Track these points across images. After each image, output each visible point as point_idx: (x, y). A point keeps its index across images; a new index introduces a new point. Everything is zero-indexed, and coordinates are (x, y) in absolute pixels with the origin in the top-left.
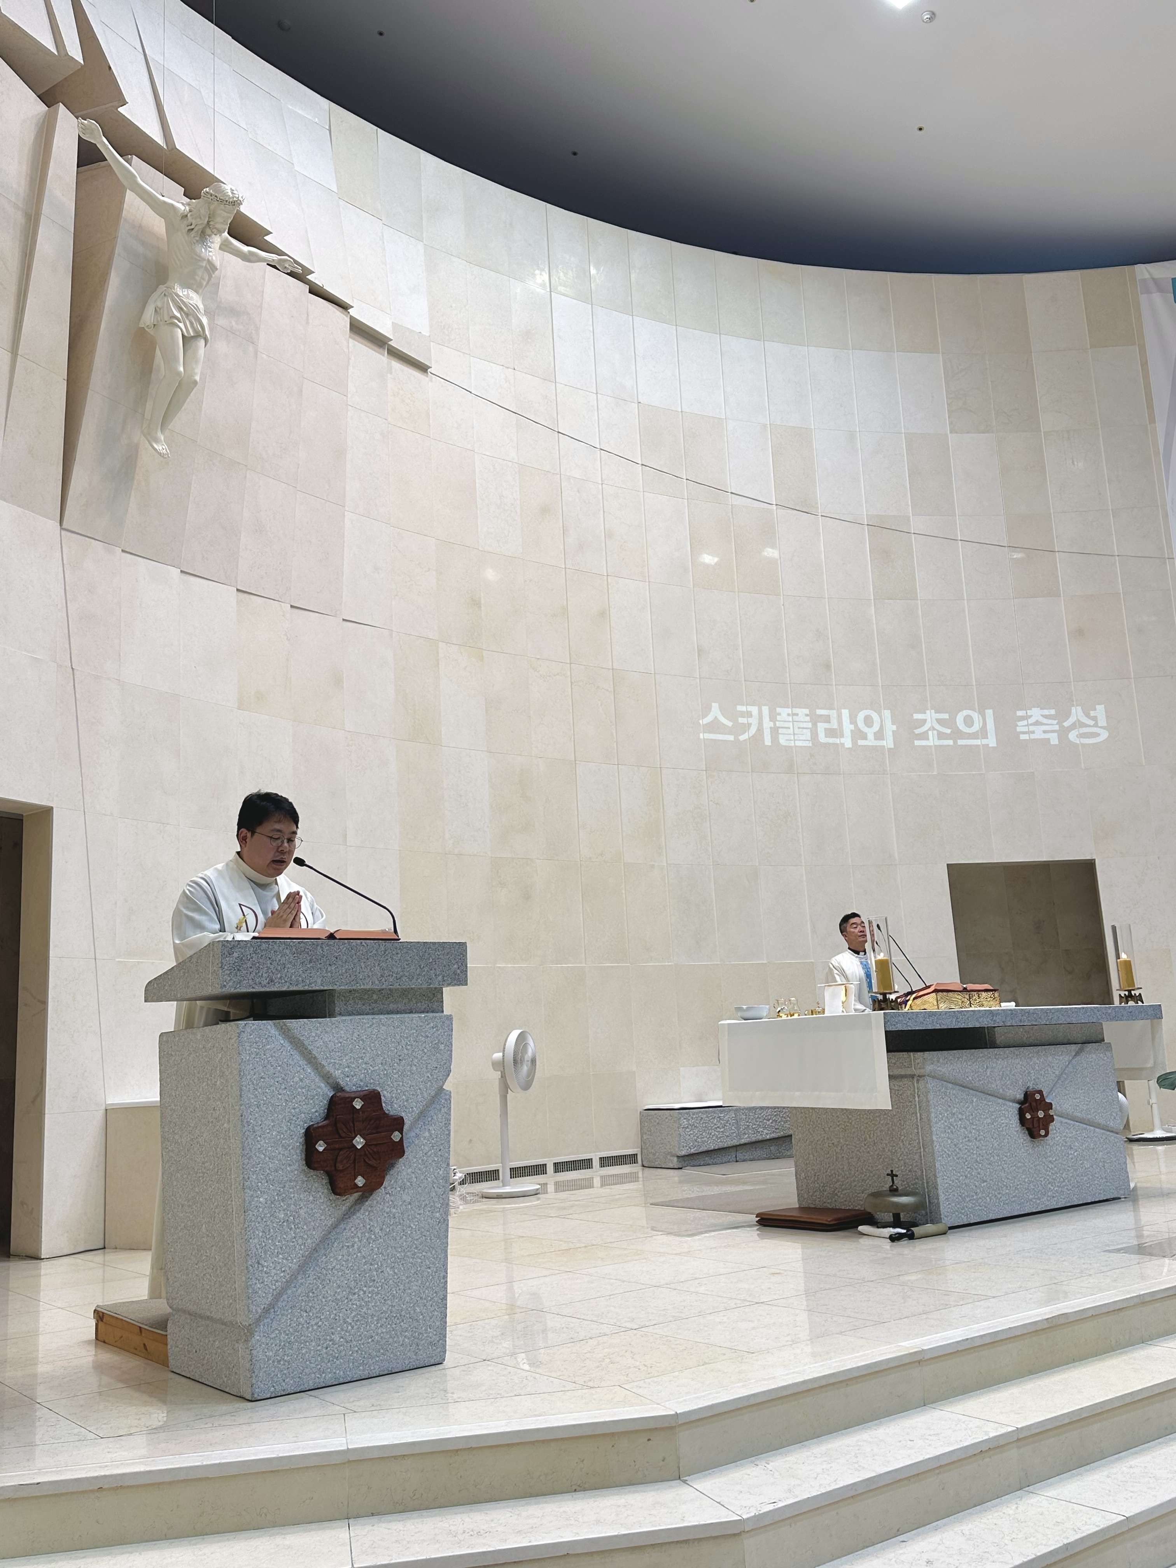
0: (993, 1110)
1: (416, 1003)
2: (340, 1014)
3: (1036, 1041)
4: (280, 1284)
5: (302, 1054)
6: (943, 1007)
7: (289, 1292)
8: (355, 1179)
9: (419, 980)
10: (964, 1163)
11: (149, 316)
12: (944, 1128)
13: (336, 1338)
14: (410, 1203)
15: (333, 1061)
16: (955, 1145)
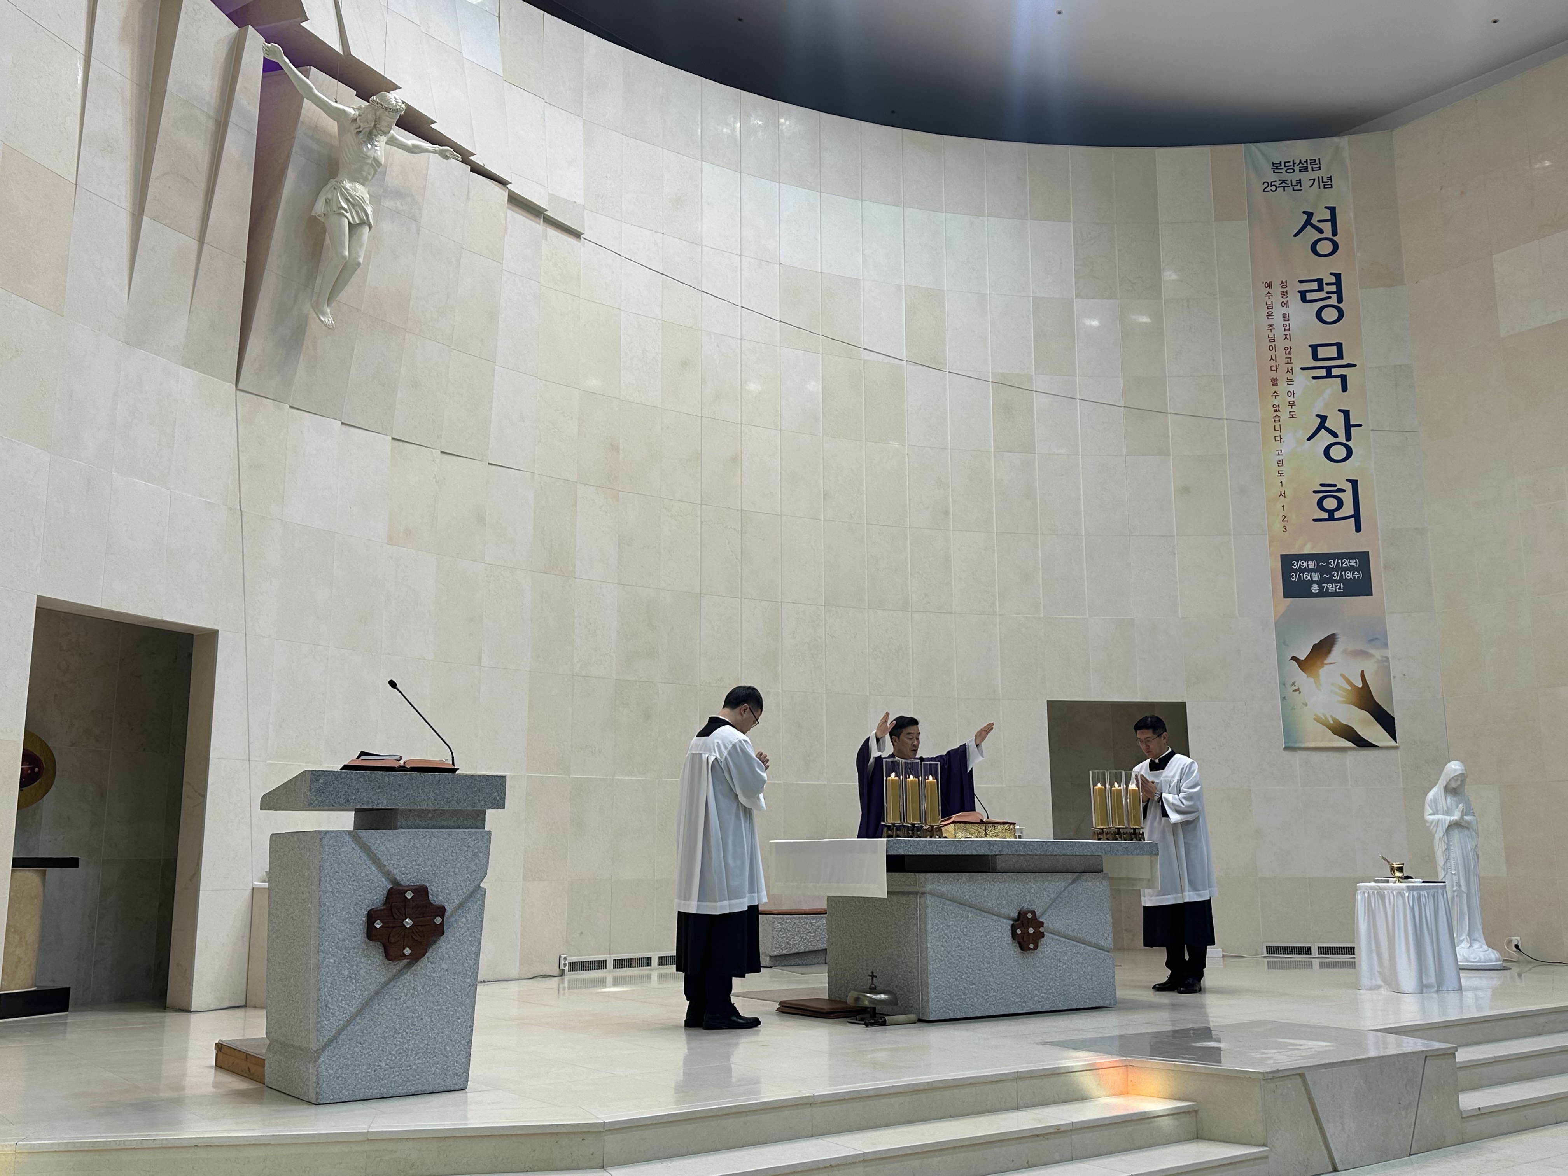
0: (987, 925)
1: (463, 821)
2: (402, 827)
3: (1035, 869)
4: (342, 1022)
5: (368, 856)
6: (960, 836)
7: (349, 1028)
8: (404, 949)
9: (465, 804)
10: (955, 968)
11: (320, 207)
12: (939, 938)
13: (383, 1064)
14: (447, 970)
15: (392, 862)
16: (948, 953)
